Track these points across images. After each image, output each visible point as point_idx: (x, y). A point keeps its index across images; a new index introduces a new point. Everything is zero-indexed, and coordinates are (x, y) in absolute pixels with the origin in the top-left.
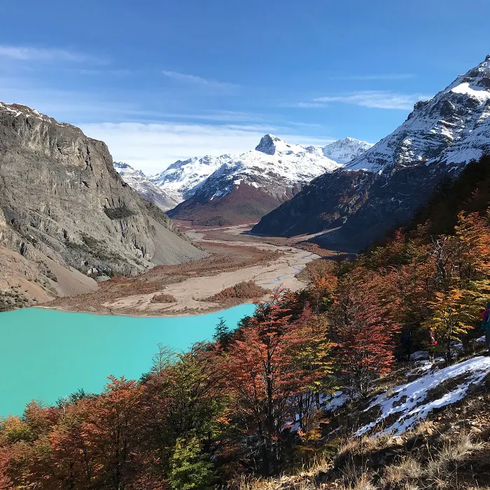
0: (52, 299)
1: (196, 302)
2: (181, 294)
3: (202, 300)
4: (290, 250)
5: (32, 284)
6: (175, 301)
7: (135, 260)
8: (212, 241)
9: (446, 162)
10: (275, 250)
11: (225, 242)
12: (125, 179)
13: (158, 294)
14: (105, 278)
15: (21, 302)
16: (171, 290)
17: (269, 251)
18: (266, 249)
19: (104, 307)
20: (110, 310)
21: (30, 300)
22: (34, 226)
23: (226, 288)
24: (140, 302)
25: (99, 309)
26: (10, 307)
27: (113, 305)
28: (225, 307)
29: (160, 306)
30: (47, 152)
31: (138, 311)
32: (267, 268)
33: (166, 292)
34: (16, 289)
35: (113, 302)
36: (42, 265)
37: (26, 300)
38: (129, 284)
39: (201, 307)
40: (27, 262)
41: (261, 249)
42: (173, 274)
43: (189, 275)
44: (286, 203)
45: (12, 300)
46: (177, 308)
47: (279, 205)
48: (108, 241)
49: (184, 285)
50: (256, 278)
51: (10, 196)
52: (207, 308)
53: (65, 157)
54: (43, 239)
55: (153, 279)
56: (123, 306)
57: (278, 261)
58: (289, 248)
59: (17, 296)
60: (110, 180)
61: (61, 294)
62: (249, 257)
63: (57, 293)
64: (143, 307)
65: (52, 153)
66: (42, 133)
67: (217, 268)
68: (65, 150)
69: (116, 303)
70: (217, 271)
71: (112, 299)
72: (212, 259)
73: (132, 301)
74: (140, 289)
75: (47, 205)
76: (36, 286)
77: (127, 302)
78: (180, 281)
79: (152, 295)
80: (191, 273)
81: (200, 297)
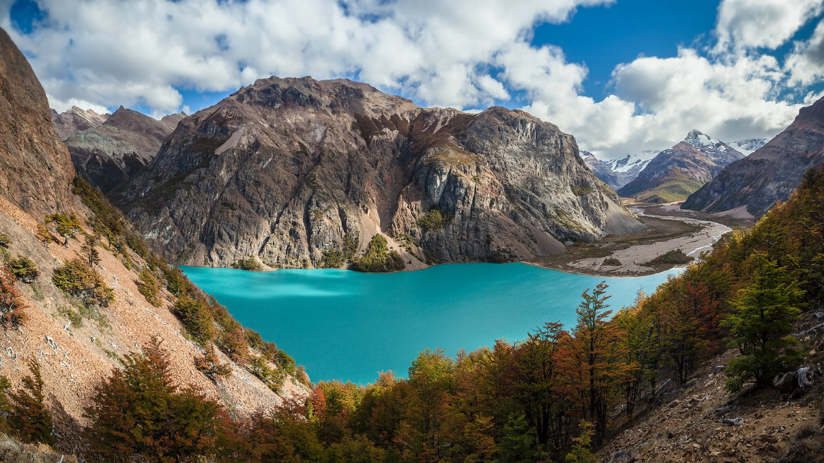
0: (532, 256)
1: (635, 266)
2: (626, 259)
3: (641, 265)
4: (710, 224)
5: (520, 244)
6: (621, 265)
7: (592, 229)
8: (650, 216)
9: (821, 154)
10: (698, 223)
11: (658, 216)
12: (587, 164)
13: (608, 258)
14: (570, 243)
15: (513, 258)
16: (618, 255)
17: (694, 224)
18: (691, 223)
19: (568, 266)
20: (572, 268)
21: (518, 256)
22: (524, 200)
23: (659, 255)
24: (594, 264)
25: (566, 268)
26: (506, 261)
27: (575, 265)
28: (658, 272)
29: (609, 268)
30: (534, 144)
31: (593, 271)
32: (690, 239)
33: (614, 257)
34: (509, 247)
35: (575, 263)
36: (527, 230)
37: (516, 257)
38: (587, 249)
39: (640, 271)
40: (517, 227)
41: (687, 222)
42: (621, 242)
43: (632, 243)
44: (707, 184)
45: (507, 255)
46: (622, 270)
47: (702, 186)
48: (573, 214)
49: (628, 251)
50: (683, 247)
51: (509, 176)
52: (644, 271)
53: (546, 148)
54: (529, 209)
55: (605, 246)
56: (582, 266)
57: (700, 233)
58: (709, 222)
59: (510, 253)
60: (576, 165)
61: (539, 253)
62: (678, 229)
63: (536, 252)
64: (596, 268)
65: (537, 145)
66: (531, 130)
67: (653, 238)
68: (546, 142)
69: (577, 264)
70: (653, 240)
71: (575, 259)
72: (650, 230)
73: (588, 263)
74: (595, 253)
75: (533, 185)
76: (523, 246)
77: (585, 263)
78: (625, 249)
79: (603, 259)
80: (633, 242)
81: (639, 262)
